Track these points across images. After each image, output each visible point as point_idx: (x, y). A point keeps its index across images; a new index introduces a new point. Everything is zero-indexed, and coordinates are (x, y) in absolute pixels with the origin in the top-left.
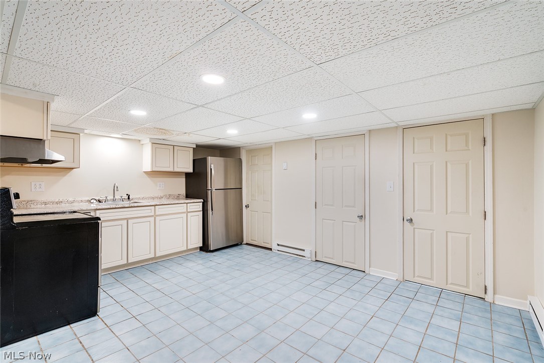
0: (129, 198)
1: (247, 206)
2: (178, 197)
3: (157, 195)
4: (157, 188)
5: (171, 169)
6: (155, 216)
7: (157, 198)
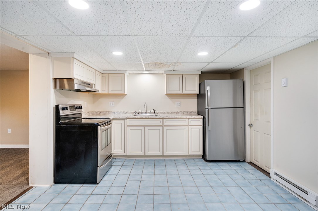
0: (155, 112)
1: (251, 126)
2: (191, 113)
3: (175, 111)
4: (175, 106)
5: (181, 92)
6: (163, 126)
7: (175, 113)
